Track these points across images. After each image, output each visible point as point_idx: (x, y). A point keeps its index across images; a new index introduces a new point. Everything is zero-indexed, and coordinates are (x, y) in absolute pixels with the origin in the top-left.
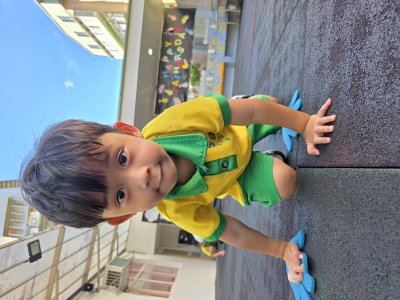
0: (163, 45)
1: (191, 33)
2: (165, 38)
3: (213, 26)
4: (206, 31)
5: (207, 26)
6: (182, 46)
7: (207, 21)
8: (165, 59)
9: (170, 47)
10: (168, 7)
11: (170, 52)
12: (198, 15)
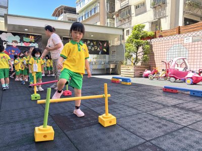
0: (95, 41)
1: (100, 53)
2: (97, 41)
3: (103, 63)
4: (101, 60)
5: (103, 60)
6: (94, 49)
7: (105, 60)
8: (89, 42)
9: (94, 44)
10: (109, 42)
11: (92, 44)
12: (107, 56)
